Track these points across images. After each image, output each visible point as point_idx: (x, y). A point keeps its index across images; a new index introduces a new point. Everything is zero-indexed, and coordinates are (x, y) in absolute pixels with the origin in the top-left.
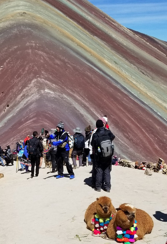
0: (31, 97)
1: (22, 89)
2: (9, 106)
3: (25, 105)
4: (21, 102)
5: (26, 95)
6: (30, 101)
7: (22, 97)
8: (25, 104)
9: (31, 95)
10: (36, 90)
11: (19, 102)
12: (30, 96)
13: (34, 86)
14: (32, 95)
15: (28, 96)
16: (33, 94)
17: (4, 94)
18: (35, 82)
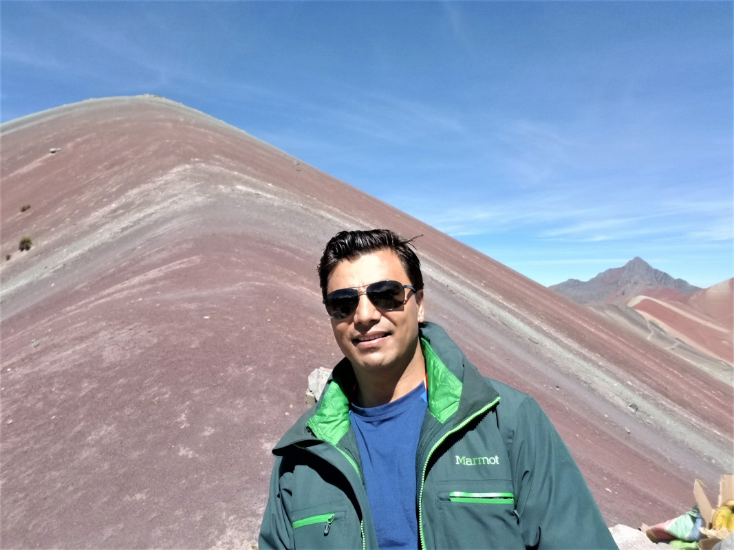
0: (165, 204)
1: (121, 191)
2: (33, 248)
3: (126, 233)
4: (107, 226)
5: (138, 202)
6: (154, 215)
7: (115, 211)
8: (124, 229)
9: (164, 200)
10: (192, 186)
11: (94, 227)
12: (158, 203)
13: (182, 179)
14: (170, 200)
15: (147, 204)
16: (176, 195)
17: (28, 213)
18: (185, 170)
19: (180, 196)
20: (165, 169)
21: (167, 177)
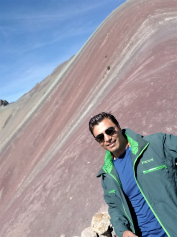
1: (129, 39)
2: (111, 68)
3: (133, 54)
4: (128, 54)
5: (135, 41)
6: (140, 44)
7: (129, 47)
9: (142, 37)
10: (150, 27)
11: (124, 55)
12: (140, 39)
13: (146, 26)
14: (144, 36)
15: (137, 40)
16: (145, 33)
17: (107, 58)
18: (147, 22)
19: (147, 33)
20: (140, 25)
21: (141, 28)
